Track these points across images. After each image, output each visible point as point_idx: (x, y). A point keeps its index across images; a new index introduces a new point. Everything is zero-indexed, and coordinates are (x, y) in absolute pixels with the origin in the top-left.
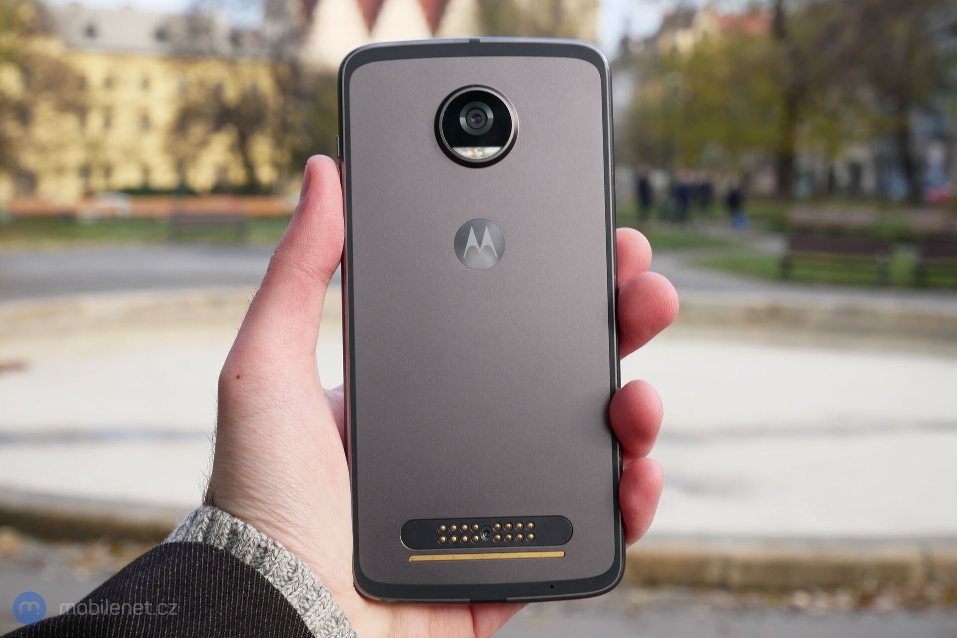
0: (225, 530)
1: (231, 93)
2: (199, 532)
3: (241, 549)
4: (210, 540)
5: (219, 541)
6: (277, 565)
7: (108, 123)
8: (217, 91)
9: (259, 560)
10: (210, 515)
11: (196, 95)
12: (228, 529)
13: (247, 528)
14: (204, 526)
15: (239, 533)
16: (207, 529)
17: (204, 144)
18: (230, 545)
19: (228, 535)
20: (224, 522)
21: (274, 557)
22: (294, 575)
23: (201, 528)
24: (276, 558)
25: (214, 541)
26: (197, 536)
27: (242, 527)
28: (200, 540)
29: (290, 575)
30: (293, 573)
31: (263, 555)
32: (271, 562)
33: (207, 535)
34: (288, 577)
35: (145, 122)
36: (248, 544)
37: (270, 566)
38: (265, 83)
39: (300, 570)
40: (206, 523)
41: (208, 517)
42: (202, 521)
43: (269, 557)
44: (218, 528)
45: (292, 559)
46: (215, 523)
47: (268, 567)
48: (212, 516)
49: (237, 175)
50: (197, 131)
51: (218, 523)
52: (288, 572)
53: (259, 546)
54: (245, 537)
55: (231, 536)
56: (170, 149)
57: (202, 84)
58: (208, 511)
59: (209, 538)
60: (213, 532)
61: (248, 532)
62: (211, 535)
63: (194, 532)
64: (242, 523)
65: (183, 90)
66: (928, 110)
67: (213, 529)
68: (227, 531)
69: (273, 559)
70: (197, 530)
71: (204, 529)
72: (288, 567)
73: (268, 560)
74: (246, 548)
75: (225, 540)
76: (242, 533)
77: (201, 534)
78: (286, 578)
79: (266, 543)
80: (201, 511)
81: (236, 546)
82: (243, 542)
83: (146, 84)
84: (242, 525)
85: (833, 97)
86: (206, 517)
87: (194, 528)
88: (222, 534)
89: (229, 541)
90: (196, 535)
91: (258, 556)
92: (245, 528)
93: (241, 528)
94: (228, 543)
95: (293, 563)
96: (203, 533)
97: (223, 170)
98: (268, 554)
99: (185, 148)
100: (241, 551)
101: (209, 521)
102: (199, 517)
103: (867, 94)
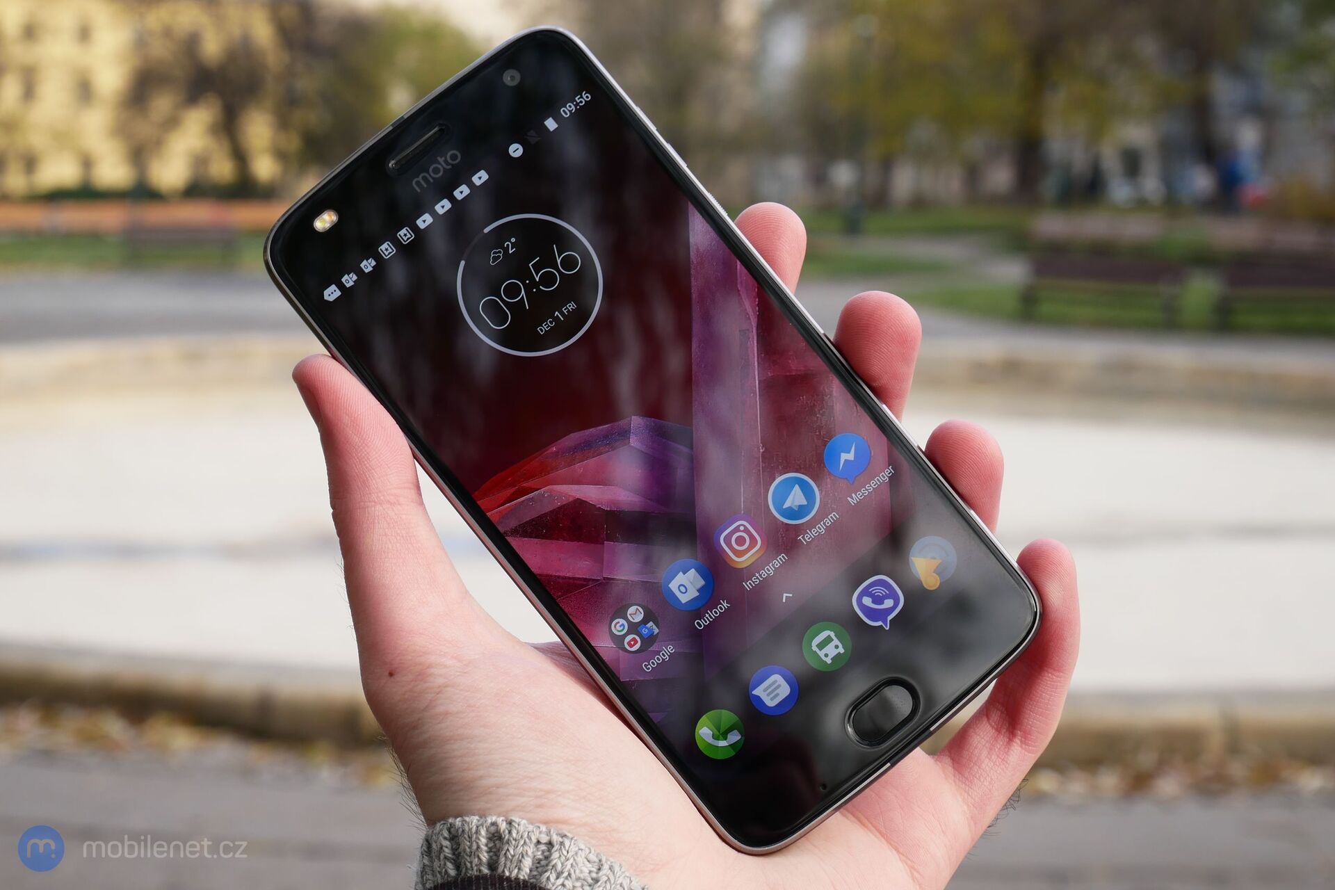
0: (479, 840)
1: (212, 47)
2: (445, 864)
3: (512, 853)
4: (465, 864)
5: (476, 860)
6: (571, 861)
7: (29, 92)
8: (191, 43)
9: (543, 863)
10: (446, 834)
11: (160, 50)
12: (483, 837)
13: (514, 821)
14: (447, 852)
15: (504, 832)
16: (454, 854)
17: (172, 123)
18: (494, 858)
19: (486, 845)
20: (474, 830)
21: (565, 850)
22: (601, 873)
23: (446, 858)
24: (568, 852)
25: (471, 863)
26: (446, 871)
27: (505, 823)
28: (452, 872)
29: (594, 875)
30: (597, 873)
31: (546, 854)
32: (563, 858)
33: (458, 861)
34: (592, 879)
35: (84, 90)
36: (522, 842)
37: (562, 864)
38: (262, 32)
39: (606, 867)
40: (447, 847)
41: (445, 838)
42: (441, 848)
43: (557, 852)
44: (468, 843)
45: (590, 853)
46: (461, 839)
47: (559, 867)
48: (450, 832)
49: (222, 169)
50: (162, 104)
51: (466, 836)
52: (590, 872)
53: (539, 842)
54: (514, 835)
55: (491, 845)
56: (121, 130)
57: (167, 32)
58: (441, 830)
59: (462, 864)
60: (464, 852)
61: (517, 826)
62: (463, 857)
63: (439, 867)
64: (502, 818)
65: (140, 43)
66: (1238, 70)
67: (462, 847)
68: (484, 840)
69: (565, 853)
70: (442, 863)
71: (450, 856)
72: (589, 865)
73: (558, 855)
74: (520, 850)
75: (486, 854)
76: (507, 832)
77: (450, 865)
78: (590, 881)
79: (547, 835)
80: (432, 836)
81: (504, 852)
82: (514, 842)
83: (84, 34)
84: (503, 821)
85: (1101, 51)
86: (443, 840)
87: (436, 864)
88: (478, 847)
89: (491, 854)
90: (444, 870)
91: (541, 857)
92: (510, 823)
93: (503, 826)
94: (491, 857)
95: (593, 857)
96: (451, 862)
97: (200, 161)
98: (555, 849)
99: (144, 129)
100: (513, 856)
101: (450, 842)
102: (434, 846)
103: (1148, 47)
